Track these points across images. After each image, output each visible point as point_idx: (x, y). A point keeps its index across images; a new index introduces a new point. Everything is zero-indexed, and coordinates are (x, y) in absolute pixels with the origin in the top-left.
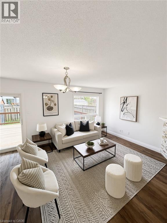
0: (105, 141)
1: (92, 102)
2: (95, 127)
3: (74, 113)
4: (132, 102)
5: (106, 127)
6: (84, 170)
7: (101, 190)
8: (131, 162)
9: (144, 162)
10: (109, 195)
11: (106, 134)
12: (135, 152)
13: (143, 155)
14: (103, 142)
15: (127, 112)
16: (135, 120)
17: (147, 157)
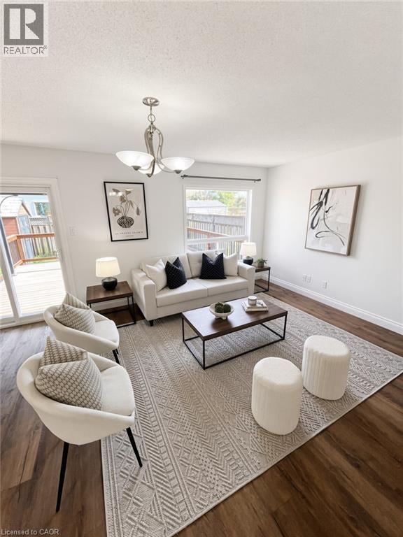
0: (261, 302)
1: (240, 207)
2: (239, 268)
3: (186, 235)
4: (341, 202)
5: (269, 269)
6: (205, 368)
7: (241, 413)
8: (321, 355)
9: (357, 354)
10: (259, 427)
11: (266, 287)
12: (338, 330)
13: (357, 339)
14: (255, 305)
15: (327, 230)
16: (344, 250)
17: (367, 344)
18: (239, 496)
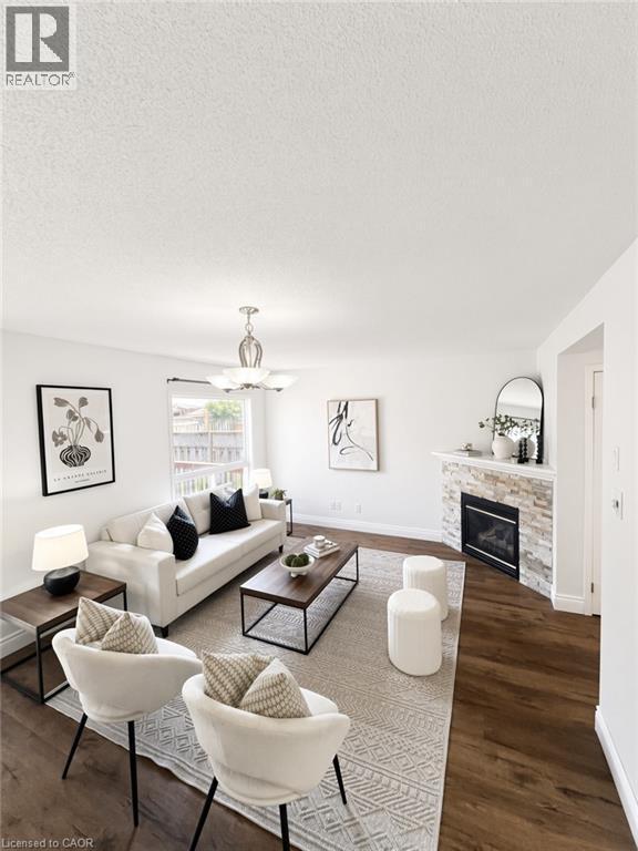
2: (261, 507)
4: (361, 415)
5: (290, 501)
6: (307, 653)
10: (415, 677)
15: (352, 445)
16: (374, 466)
18: (453, 746)
